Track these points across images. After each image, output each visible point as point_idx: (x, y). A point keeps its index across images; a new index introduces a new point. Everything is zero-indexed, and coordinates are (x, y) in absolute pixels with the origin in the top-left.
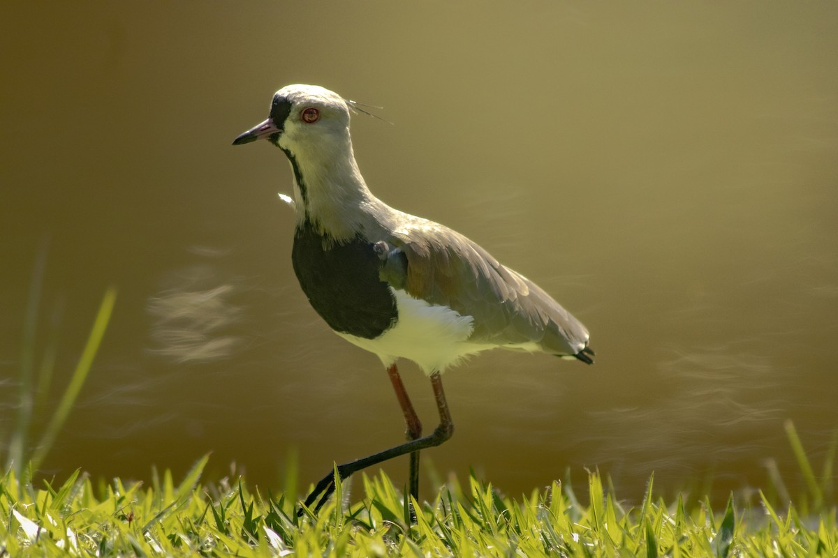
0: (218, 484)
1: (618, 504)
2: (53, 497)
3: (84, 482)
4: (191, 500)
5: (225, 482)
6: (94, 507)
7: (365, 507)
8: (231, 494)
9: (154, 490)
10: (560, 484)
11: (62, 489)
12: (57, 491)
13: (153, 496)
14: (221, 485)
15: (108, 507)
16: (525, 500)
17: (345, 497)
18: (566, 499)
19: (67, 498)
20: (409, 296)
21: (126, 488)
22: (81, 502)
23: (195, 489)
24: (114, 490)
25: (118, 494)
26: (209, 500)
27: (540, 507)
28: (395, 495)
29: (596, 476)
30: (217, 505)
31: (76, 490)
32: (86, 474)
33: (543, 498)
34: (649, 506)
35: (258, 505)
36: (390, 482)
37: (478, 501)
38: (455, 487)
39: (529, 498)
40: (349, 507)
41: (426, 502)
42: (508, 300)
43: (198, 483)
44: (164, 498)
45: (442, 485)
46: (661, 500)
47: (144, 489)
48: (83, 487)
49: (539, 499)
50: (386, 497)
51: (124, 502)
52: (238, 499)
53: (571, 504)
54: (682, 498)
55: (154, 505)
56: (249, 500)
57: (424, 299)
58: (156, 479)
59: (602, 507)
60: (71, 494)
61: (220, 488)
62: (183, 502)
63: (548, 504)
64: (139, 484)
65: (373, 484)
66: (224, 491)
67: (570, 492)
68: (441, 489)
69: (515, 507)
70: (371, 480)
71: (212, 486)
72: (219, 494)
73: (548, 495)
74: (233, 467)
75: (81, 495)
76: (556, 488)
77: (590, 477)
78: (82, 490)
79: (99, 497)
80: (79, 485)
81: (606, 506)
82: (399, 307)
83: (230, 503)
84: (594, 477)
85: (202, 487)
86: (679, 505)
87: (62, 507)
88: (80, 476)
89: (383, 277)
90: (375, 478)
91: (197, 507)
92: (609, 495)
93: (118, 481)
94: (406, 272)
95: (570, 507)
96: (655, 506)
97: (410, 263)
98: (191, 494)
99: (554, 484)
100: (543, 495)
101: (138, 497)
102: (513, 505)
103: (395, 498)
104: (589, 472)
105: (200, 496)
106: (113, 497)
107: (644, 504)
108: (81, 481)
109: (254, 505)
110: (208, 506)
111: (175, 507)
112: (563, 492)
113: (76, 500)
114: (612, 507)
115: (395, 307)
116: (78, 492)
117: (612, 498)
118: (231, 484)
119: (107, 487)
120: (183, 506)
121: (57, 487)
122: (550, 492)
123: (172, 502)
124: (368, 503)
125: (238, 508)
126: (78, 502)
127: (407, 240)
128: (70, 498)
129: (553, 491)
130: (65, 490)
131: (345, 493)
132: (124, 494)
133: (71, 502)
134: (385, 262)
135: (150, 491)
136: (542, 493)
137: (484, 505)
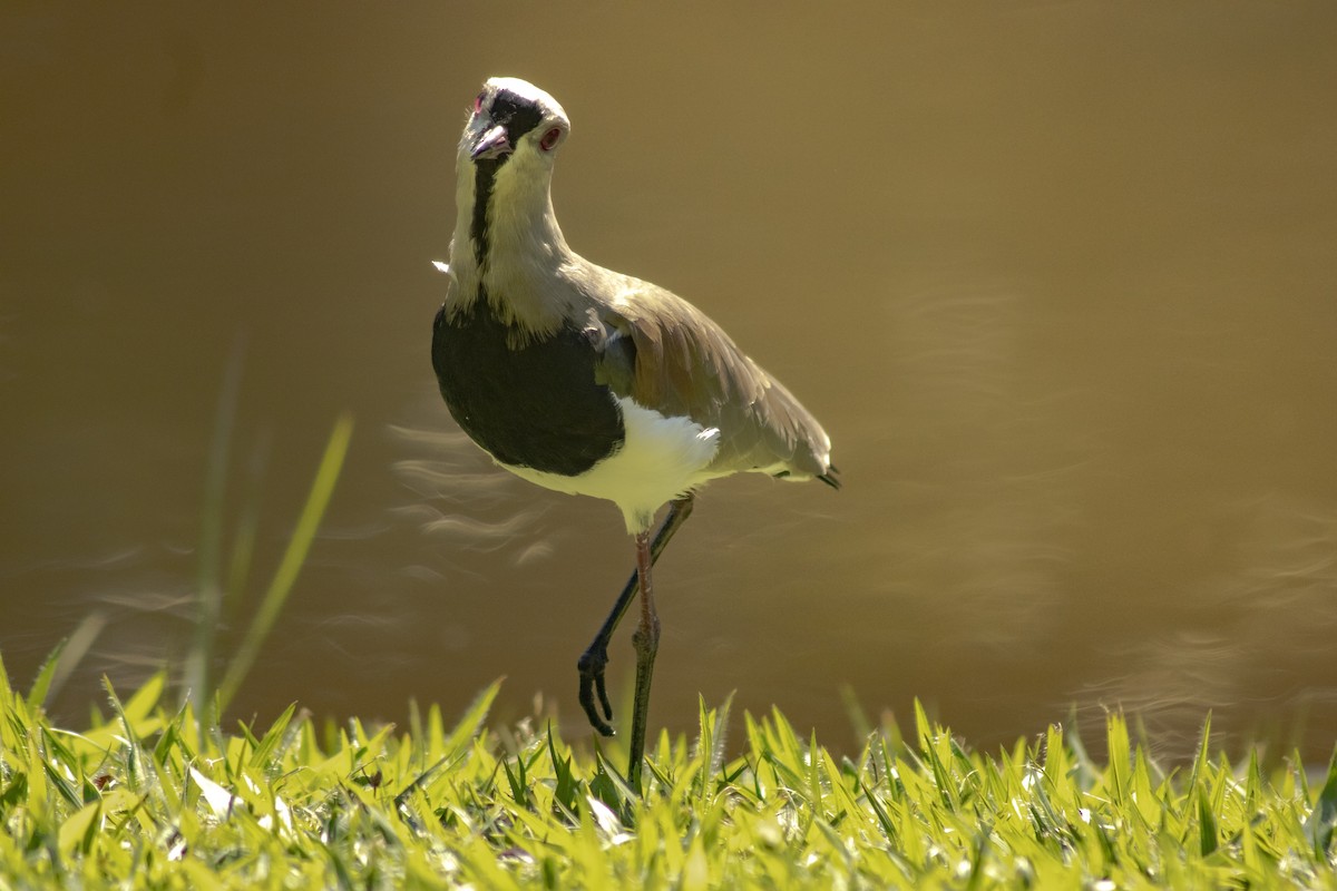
0: (514, 729)
1: (1153, 763)
2: (254, 748)
3: (302, 724)
4: (472, 754)
5: (525, 726)
6: (317, 764)
7: (748, 766)
8: (534, 745)
9: (412, 739)
10: (1061, 730)
11: (266, 736)
12: (259, 738)
13: (412, 748)
14: (518, 729)
15: (339, 766)
16: (1004, 755)
17: (717, 750)
18: (1071, 755)
19: (276, 750)
20: (637, 405)
21: (369, 734)
22: (297, 757)
23: (478, 737)
24: (350, 737)
25: (356, 744)
26: (501, 753)
27: (1028, 766)
28: (797, 747)
29: (1119, 717)
30: (513, 761)
31: (290, 737)
32: (305, 712)
33: (1033, 752)
34: (1203, 765)
35: (578, 763)
36: (789, 728)
37: (930, 756)
38: (890, 734)
39: (1011, 752)
40: (723, 766)
41: (845, 759)
42: (758, 399)
43: (482, 727)
44: (428, 750)
45: (872, 729)
46: (1223, 756)
47: (398, 735)
48: (300, 732)
49: (1027, 754)
50: (782, 750)
51: (366, 757)
52: (547, 753)
53: (1077, 761)
54: (1256, 753)
55: (413, 760)
56: (566, 754)
57: (657, 410)
58: (415, 720)
59: (1129, 767)
60: (283, 744)
61: (518, 735)
62: (460, 756)
63: (1041, 762)
64: (389, 728)
65: (761, 730)
66: (524, 740)
67: (1076, 744)
68: (870, 737)
69: (988, 766)
70: (759, 723)
71: (504, 730)
72: (517, 745)
73: (1041, 748)
75: (298, 745)
76: (1054, 736)
77: (1108, 719)
78: (299, 737)
79: (326, 748)
80: (294, 729)
81: (1134, 765)
82: (627, 424)
83: (534, 758)
84: (1115, 718)
85: (490, 731)
86: (1251, 765)
87: (267, 765)
88: (296, 714)
89: (599, 380)
90: (765, 720)
91: (481, 766)
92: (1139, 748)
93: (355, 723)
94: (634, 371)
95: (1076, 766)
96: (1214, 766)
97: (639, 353)
98: (471, 744)
99: (1051, 730)
100: (1032, 747)
101: (388, 749)
102: (984, 763)
103: (797, 752)
104: (1108, 711)
105: (486, 748)
106: (348, 748)
107: (1195, 762)
108: (297, 724)
109: (573, 762)
110: (499, 763)
111: (447, 764)
112: (1065, 743)
113: (289, 753)
114: (1143, 767)
115: (622, 424)
116: (293, 740)
117: (1144, 751)
118: (535, 728)
119: (339, 731)
120: (459, 764)
121: (259, 732)
122: (1044, 743)
123: (442, 756)
124: (754, 758)
125: (547, 766)
126: (293, 757)
127: (633, 316)
128: (280, 750)
129: (1049, 742)
130: (274, 735)
131: (717, 743)
132: (365, 745)
133: (281, 756)
134: (602, 356)
135: (407, 738)
136: (1031, 743)
137: (939, 762)
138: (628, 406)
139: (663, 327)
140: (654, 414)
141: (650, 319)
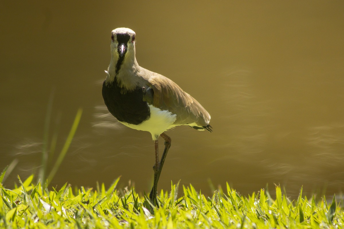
0: (123, 189)
1: (288, 199)
2: (56, 194)
3: (69, 188)
4: (112, 195)
5: (126, 189)
6: (73, 198)
7: (184, 199)
8: (129, 193)
9: (97, 192)
10: (264, 190)
11: (60, 191)
13: (97, 194)
14: (125, 190)
15: (79, 198)
16: (249, 197)
17: (176, 195)
18: (266, 196)
19: (62, 194)
20: (154, 107)
21: (86, 190)
22: (67, 196)
23: (114, 191)
24: (81, 191)
25: (82, 193)
26: (120, 195)
27: (256, 199)
28: (196, 194)
29: (279, 187)
30: (123, 197)
31: (66, 191)
32: (70, 185)
33: (257, 196)
34: (300, 200)
35: (140, 198)
36: (194, 189)
37: (230, 197)
38: (220, 191)
39: (251, 196)
40: (177, 199)
41: (209, 197)
42: (188, 106)
43: (115, 189)
44: (101, 195)
45: (215, 190)
46: (306, 197)
47: (93, 191)
48: (69, 190)
49: (255, 196)
50: (193, 195)
51: (85, 196)
52: (132, 196)
53: (268, 198)
54: (314, 196)
55: (97, 197)
56: (136, 196)
58: (98, 187)
59: (281, 200)
60: (64, 193)
61: (124, 191)
62: (109, 196)
63: (259, 198)
64: (91, 189)
65: (187, 190)
66: (126, 192)
67: (268, 193)
68: (215, 192)
69: (245, 199)
70: (186, 188)
71: (121, 190)
72: (124, 194)
73: (259, 195)
74: (130, 182)
75: (68, 193)
76: (262, 192)
77: (276, 187)
78: (68, 191)
79: (75, 194)
80: (67, 189)
81: (283, 199)
82: (151, 112)
83: (129, 197)
84: (278, 187)
85: (117, 190)
86: (313, 199)
87: (60, 198)
88: (67, 185)
89: (144, 100)
90: (188, 187)
91: (115, 199)
93: (83, 188)
94: (153, 98)
95: (268, 200)
96: (303, 200)
97: (155, 93)
98: (112, 193)
99: (261, 190)
100: (257, 195)
101: (91, 194)
102: (244, 199)
103: (196, 195)
104: (276, 185)
105: (116, 194)
106: (80, 194)
107: (298, 199)
108: (68, 188)
109: (138, 198)
110: (119, 198)
111: (106, 199)
112: (265, 194)
113: (65, 195)
114: (285, 200)
115: (149, 111)
116: (67, 192)
117: (285, 196)
118: (129, 189)
119: (78, 190)
120: (109, 198)
121: (58, 190)
122: (260, 193)
123: (105, 196)
124: (185, 197)
125: (132, 199)
126: (66, 196)
127: (153, 83)
128: (63, 195)
129: (261, 193)
130: (61, 191)
131: (176, 193)
132: (86, 193)
133: (63, 196)
134: (145, 94)
135: (96, 192)
136: (256, 194)
137: (233, 198)
138: (151, 107)
139: (162, 86)
140: (158, 109)
141: (158, 84)
